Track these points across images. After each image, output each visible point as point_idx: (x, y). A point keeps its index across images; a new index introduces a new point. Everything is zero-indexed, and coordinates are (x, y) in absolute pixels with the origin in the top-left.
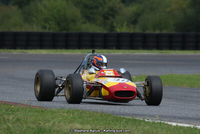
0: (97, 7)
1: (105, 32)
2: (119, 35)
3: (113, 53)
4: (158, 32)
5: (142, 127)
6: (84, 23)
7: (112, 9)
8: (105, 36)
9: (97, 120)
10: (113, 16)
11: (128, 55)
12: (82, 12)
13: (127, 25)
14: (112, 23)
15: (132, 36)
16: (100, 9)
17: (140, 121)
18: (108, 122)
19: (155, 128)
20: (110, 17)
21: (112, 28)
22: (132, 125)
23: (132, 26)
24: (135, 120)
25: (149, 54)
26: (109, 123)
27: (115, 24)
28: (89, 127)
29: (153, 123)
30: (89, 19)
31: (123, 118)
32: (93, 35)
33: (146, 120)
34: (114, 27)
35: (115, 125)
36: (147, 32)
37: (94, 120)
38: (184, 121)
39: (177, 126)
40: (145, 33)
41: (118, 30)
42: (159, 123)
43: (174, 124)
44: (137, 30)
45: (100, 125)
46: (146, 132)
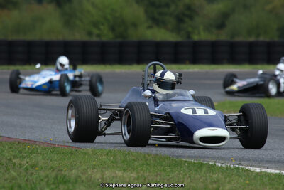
0: (167, 5)
2: (196, 45)
3: (185, 70)
4: (252, 39)
5: (211, 174)
6: (150, 27)
7: (189, 7)
8: (176, 45)
9: (147, 164)
10: (191, 18)
11: (207, 72)
12: (146, 12)
15: (214, 45)
16: (173, 8)
17: (208, 165)
18: (163, 167)
20: (187, 19)
24: (201, 165)
28: (134, 175)
29: (227, 168)
30: (156, 21)
31: (186, 162)
32: (158, 45)
33: (219, 164)
35: (173, 172)
37: (143, 165)
38: (273, 165)
39: (261, 172)
41: (196, 38)
42: (235, 168)
43: (258, 170)
44: (223, 36)
45: (150, 172)
46: (215, 182)
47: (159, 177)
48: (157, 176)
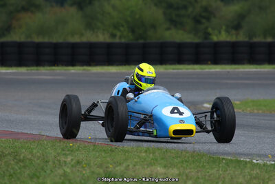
0: (185, 7)
1: (197, 40)
2: (217, 46)
3: (207, 70)
4: (269, 40)
5: (249, 170)
6: (168, 29)
7: (206, 9)
8: (197, 46)
9: (186, 161)
10: (208, 19)
11: (229, 72)
12: (165, 14)
13: (227, 31)
14: (207, 28)
15: (234, 46)
16: (190, 10)
17: (246, 162)
18: (201, 164)
19: (266, 172)
20: (204, 21)
21: (207, 35)
22: (235, 167)
23: (234, 32)
24: (239, 162)
25: (259, 70)
26: (204, 166)
27: (210, 30)
28: (175, 171)
29: (264, 165)
30: (174, 23)
31: (223, 159)
32: (180, 46)
33: (255, 161)
34: (209, 34)
35: (212, 168)
36: (256, 40)
37: (182, 162)
40: (252, 41)
41: (215, 39)
42: (272, 164)
44: (241, 37)
45: (191, 169)
46: (255, 178)
47: (199, 174)
48: (198, 172)
